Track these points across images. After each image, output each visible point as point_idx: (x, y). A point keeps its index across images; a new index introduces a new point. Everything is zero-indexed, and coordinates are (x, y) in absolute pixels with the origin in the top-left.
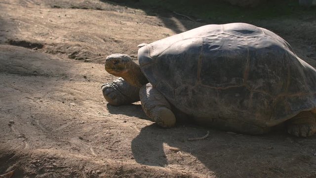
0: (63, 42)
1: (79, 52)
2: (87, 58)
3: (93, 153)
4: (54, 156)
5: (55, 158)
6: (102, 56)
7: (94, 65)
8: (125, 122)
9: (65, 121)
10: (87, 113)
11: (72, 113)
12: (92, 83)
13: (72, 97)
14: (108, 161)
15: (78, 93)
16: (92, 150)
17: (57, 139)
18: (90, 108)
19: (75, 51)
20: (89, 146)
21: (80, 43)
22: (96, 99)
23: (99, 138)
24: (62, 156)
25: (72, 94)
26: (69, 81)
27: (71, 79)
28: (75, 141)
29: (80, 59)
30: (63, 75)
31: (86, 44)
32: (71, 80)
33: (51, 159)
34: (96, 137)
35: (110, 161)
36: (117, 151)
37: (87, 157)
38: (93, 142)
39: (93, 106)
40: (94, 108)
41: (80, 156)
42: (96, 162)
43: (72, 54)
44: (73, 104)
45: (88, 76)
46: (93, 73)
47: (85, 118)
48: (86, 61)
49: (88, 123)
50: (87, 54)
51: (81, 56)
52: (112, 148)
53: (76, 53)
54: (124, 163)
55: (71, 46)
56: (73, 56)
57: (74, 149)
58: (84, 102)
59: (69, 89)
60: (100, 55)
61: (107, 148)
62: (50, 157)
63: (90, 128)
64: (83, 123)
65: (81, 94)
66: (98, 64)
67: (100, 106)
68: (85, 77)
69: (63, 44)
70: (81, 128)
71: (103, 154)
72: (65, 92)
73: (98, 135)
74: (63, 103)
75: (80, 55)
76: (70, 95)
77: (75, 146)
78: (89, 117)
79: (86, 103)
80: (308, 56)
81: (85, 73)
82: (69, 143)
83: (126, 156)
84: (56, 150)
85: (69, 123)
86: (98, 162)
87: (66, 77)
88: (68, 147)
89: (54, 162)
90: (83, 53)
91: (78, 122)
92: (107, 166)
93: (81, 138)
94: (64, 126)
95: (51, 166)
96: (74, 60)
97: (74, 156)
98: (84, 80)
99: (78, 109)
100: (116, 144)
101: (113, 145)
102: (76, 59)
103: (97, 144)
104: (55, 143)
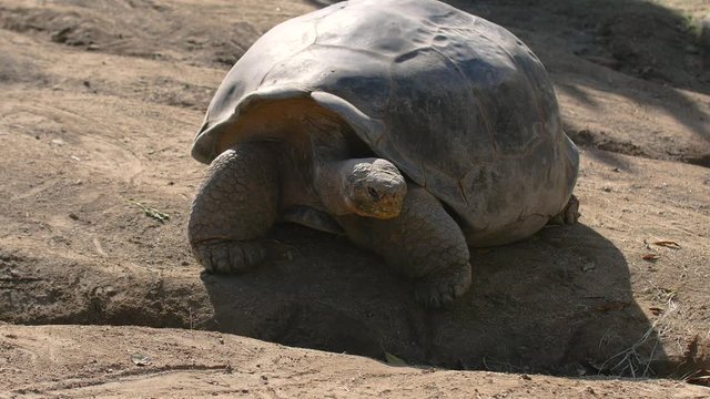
0: (40, 7)
1: (76, 27)
2: (91, 43)
3: (100, 251)
4: (15, 255)
5: (16, 259)
6: (125, 40)
7: (107, 58)
8: (172, 184)
9: (39, 179)
10: (88, 163)
11: (55, 161)
12: (101, 98)
13: (57, 126)
14: (131, 268)
15: (69, 118)
16: (96, 242)
17: (21, 217)
18: (95, 152)
19: (66, 27)
20: (91, 234)
21: (78, 9)
22: (108, 131)
23: (113, 218)
24: (31, 255)
25: (57, 119)
26: (51, 92)
27: (56, 86)
28: (60, 223)
29: (77, 44)
30: (39, 77)
31: (91, 11)
32: (56, 89)
33: (7, 260)
34: (107, 216)
35: (135, 268)
36: (151, 246)
37: (86, 259)
38: (99, 226)
39: (102, 147)
40: (105, 152)
41: (72, 256)
42: (106, 270)
43: (60, 34)
44: (59, 141)
45: (92, 81)
46: (104, 75)
47: (85, 173)
48: (90, 50)
49: (89, 184)
50: (92, 34)
51: (80, 38)
52: (140, 241)
53: (68, 30)
54: (167, 273)
55: (58, 14)
56: (61, 38)
57: (59, 240)
58: (84, 138)
59: (51, 108)
60: (120, 37)
61: (130, 241)
62: (6, 255)
63: (95, 195)
64: (80, 184)
65: (75, 121)
66: (115, 57)
67: (118, 148)
68: (87, 84)
69: (39, 10)
70: (74, 193)
71: (120, 253)
72: (41, 114)
73: (110, 210)
74: (38, 138)
75: (78, 35)
76: (53, 122)
77: (60, 234)
78: (93, 170)
79: (86, 139)
80: (576, 54)
81: (86, 74)
82: (47, 227)
83: (170, 257)
84: (18, 241)
85: (49, 183)
86: (110, 270)
87: (46, 82)
88: (46, 235)
89: (14, 267)
90: (84, 32)
91: (68, 181)
92: (130, 278)
93: (74, 218)
94: (37, 190)
95: (6, 276)
96: (64, 46)
97: (57, 256)
98: (84, 89)
99: (69, 152)
100: (150, 231)
101: (142, 234)
102: (69, 44)
103: (109, 230)
104: (17, 225)
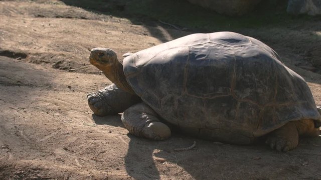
0: (47, 52)
1: (63, 61)
2: (71, 68)
3: (78, 164)
4: (39, 167)
5: (39, 169)
6: (87, 66)
7: (78, 75)
8: (111, 132)
9: (49, 132)
10: (71, 124)
11: (56, 124)
12: (77, 93)
13: (56, 107)
14: (93, 172)
15: (62, 103)
16: (76, 160)
17: (41, 150)
18: (75, 119)
19: (59, 61)
20: (74, 157)
21: (64, 53)
22: (81, 109)
23: (84, 149)
24: (46, 167)
25: (56, 104)
26: (53, 91)
27: (55, 89)
28: (59, 152)
29: (64, 69)
30: (47, 85)
31: (70, 53)
32: (55, 90)
33: (35, 170)
34: (81, 148)
35: (95, 172)
36: (102, 161)
37: (72, 168)
38: (77, 153)
39: (77, 116)
40: (79, 118)
41: (65, 167)
42: (81, 173)
43: (56, 64)
44: (58, 114)
45: (72, 86)
46: (77, 83)
47: (70, 128)
48: (70, 71)
49: (73, 134)
50: (71, 64)
51: (66, 66)
52: (97, 159)
53: (60, 62)
54: (110, 173)
55: (55, 55)
56: (57, 66)
57: (59, 160)
58: (69, 112)
59: (54, 99)
60: (84, 65)
61: (92, 159)
62: (35, 168)
63: (75, 138)
64: (68, 133)
65: (65, 104)
66: (82, 74)
67: (85, 116)
68: (69, 87)
69: (47, 53)
70: (66, 138)
71: (88, 165)
72: (48, 102)
73: (82, 145)
74: (48, 113)
75: (65, 64)
76: (54, 105)
77: (59, 157)
78: (74, 127)
79: (71, 113)
80: (296, 65)
81: (69, 83)
82: (53, 154)
83: (111, 166)
84: (40, 161)
85: (53, 134)
86: (83, 173)
87: (51, 87)
88: (53, 158)
89: (38, 173)
90: (67, 63)
91: (62, 132)
92: (93, 176)
93: (66, 149)
94: (48, 137)
95: (35, 177)
96: (58, 70)
97: (58, 167)
98: (69, 89)
99: (62, 119)
100: (101, 154)
101: (98, 156)
102: (61, 69)
103: (82, 155)
104: (39, 153)
